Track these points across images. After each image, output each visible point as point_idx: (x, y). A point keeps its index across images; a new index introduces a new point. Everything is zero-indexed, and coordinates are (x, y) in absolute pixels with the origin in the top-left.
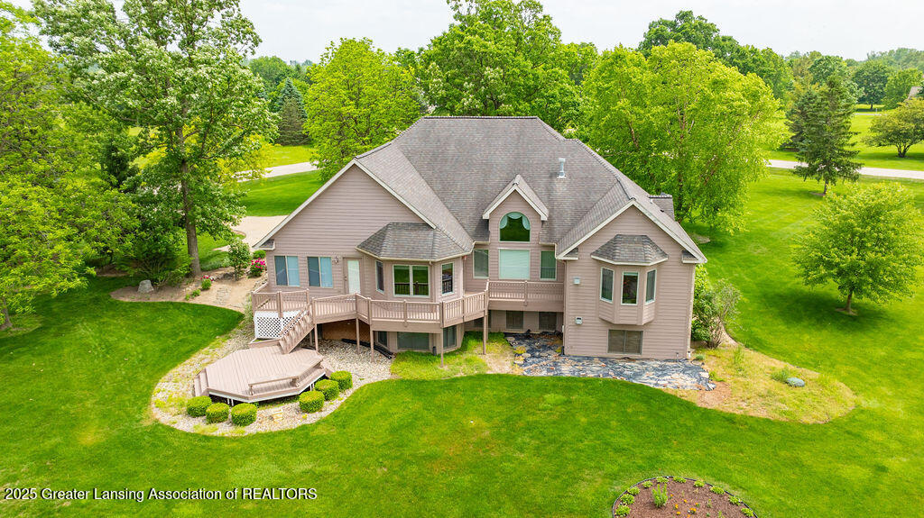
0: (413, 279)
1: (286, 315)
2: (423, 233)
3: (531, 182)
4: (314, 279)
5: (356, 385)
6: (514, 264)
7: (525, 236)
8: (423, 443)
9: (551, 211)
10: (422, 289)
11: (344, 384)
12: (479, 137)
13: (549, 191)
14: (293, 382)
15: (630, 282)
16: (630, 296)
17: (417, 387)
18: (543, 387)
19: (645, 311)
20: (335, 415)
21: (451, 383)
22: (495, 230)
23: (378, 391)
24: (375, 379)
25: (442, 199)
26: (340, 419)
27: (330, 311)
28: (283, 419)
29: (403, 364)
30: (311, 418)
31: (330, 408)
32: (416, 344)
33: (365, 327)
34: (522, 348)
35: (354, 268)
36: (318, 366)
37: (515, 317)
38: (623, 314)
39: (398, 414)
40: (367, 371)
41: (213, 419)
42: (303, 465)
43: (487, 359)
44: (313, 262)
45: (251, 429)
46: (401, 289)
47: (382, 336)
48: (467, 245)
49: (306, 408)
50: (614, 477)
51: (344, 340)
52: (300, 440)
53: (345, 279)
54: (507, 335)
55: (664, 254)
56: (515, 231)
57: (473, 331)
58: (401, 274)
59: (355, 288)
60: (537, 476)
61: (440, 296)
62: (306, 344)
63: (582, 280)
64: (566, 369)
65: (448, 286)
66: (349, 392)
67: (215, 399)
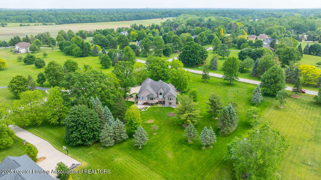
0: (152, 99)
1: (141, 102)
2: (153, 95)
3: (162, 89)
4: (143, 99)
6: (161, 97)
7: (162, 94)
8: (154, 111)
9: (164, 92)
10: (153, 100)
13: (164, 90)
14: (143, 107)
15: (170, 99)
16: (170, 100)
17: (153, 108)
18: (163, 107)
19: (172, 101)
21: (156, 107)
22: (159, 94)
23: (150, 108)
25: (154, 91)
26: (148, 110)
27: (145, 102)
28: (143, 110)
29: (151, 106)
31: (147, 109)
32: (152, 104)
33: (148, 103)
34: (161, 104)
35: (146, 98)
36: (145, 106)
37: (161, 102)
38: (170, 101)
39: (152, 110)
43: (158, 105)
44: (143, 97)
46: (151, 100)
47: (149, 104)
48: (156, 96)
49: (145, 109)
50: (167, 113)
51: (146, 104)
55: (173, 96)
56: (161, 94)
57: (157, 103)
58: (151, 98)
60: (162, 113)
62: (143, 105)
63: (166, 98)
64: (165, 106)
65: (155, 99)
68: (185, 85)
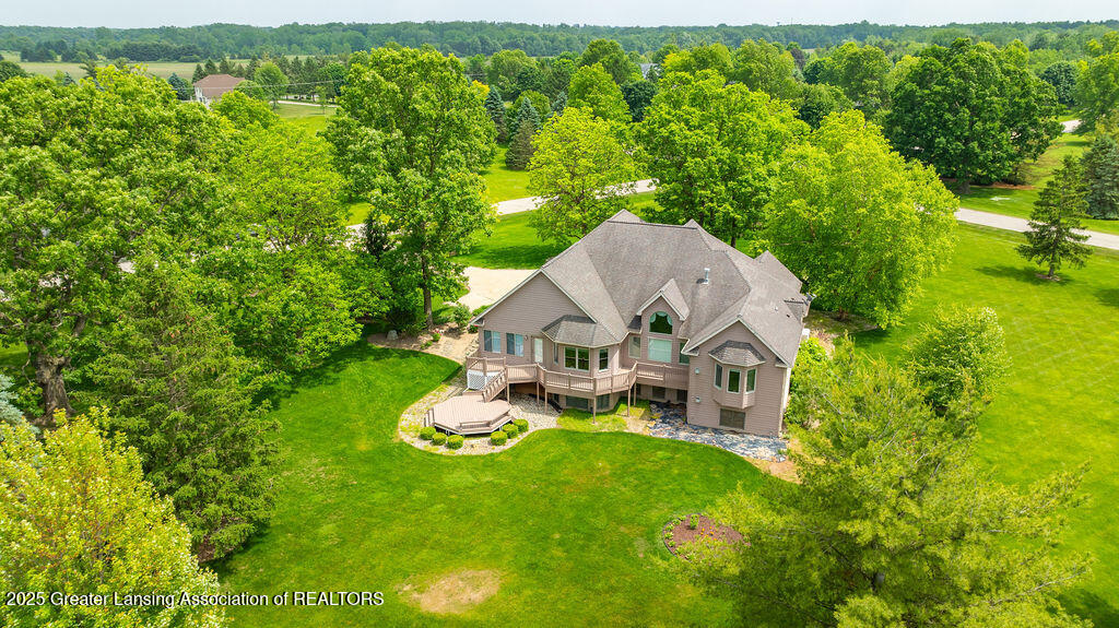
0: (579, 358)
1: (488, 374)
2: (587, 325)
3: (681, 285)
4: (510, 349)
5: (531, 429)
6: (659, 349)
7: (668, 329)
8: (564, 473)
9: (692, 312)
10: (584, 365)
11: (522, 429)
12: (648, 242)
13: (694, 294)
14: (488, 424)
15: (734, 377)
16: (734, 386)
17: (570, 436)
18: (662, 446)
19: (745, 399)
20: (513, 449)
21: (596, 436)
22: (646, 323)
23: (545, 435)
24: (545, 427)
25: (610, 294)
26: (516, 453)
27: (519, 374)
28: (480, 447)
29: (567, 418)
30: (498, 449)
31: (510, 443)
32: (579, 406)
33: (542, 389)
34: (657, 415)
35: (539, 345)
36: (506, 414)
38: (729, 399)
39: (554, 453)
40: (541, 421)
41: (436, 443)
42: (487, 477)
43: (629, 420)
44: (510, 338)
45: (459, 452)
46: (570, 363)
47: (555, 395)
48: (622, 334)
49: (494, 443)
50: (676, 509)
51: (530, 395)
52: (489, 462)
53: (533, 352)
54: (652, 402)
55: (762, 358)
56: (662, 325)
58: (570, 354)
59: (539, 358)
60: (628, 502)
61: (598, 373)
63: (700, 370)
64: (682, 435)
65: (604, 364)
66: (525, 434)
67: (438, 430)
68: (887, 280)
